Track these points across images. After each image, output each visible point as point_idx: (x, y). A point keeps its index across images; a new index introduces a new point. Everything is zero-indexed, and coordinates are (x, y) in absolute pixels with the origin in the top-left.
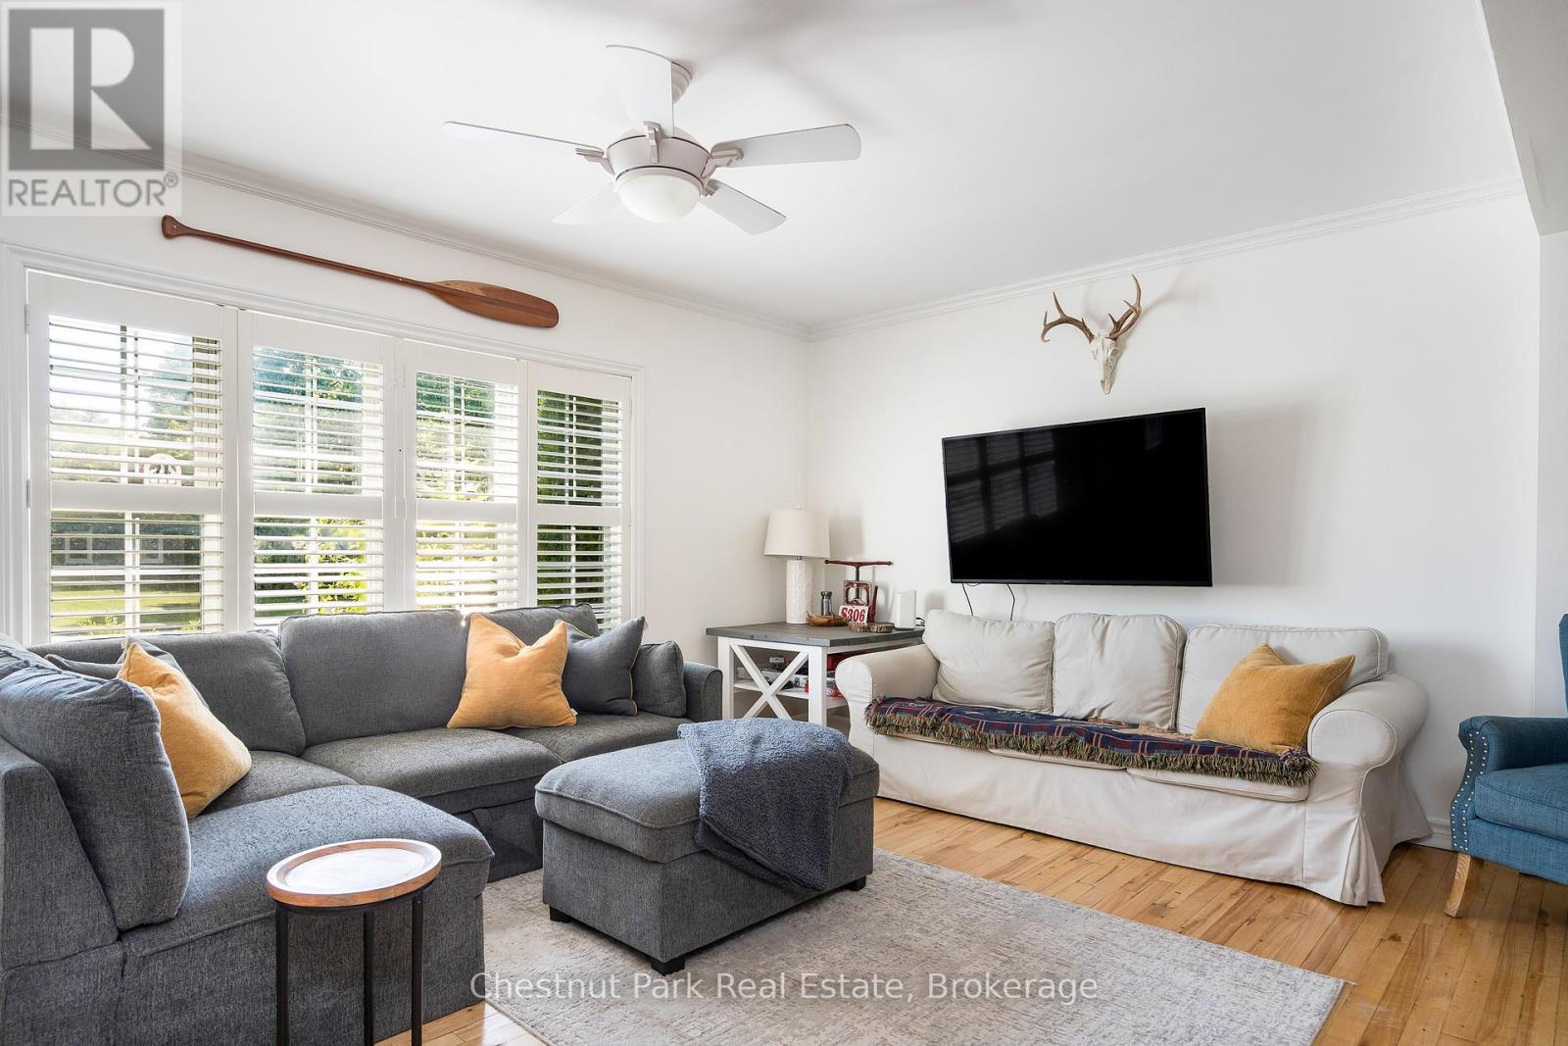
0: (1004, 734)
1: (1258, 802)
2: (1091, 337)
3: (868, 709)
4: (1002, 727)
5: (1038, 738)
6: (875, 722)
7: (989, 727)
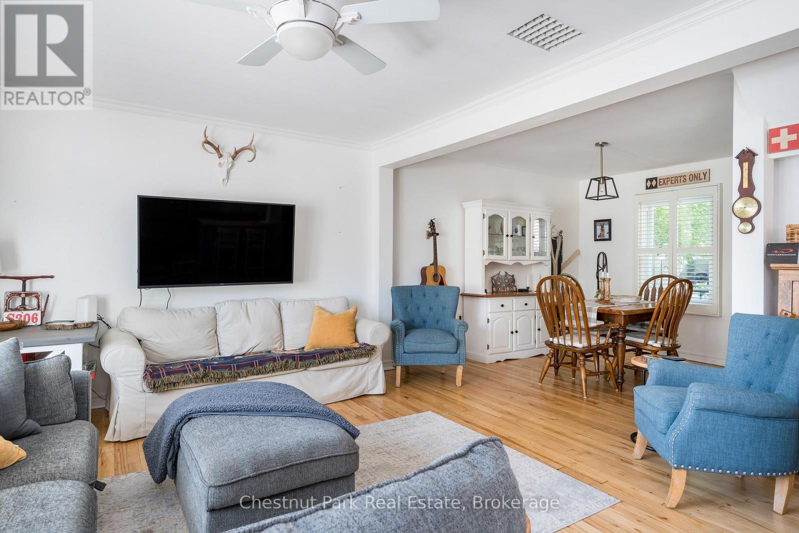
0: (249, 368)
1: (354, 367)
2: (221, 156)
3: (145, 378)
4: (247, 365)
5: (269, 366)
6: (154, 385)
7: (239, 367)
